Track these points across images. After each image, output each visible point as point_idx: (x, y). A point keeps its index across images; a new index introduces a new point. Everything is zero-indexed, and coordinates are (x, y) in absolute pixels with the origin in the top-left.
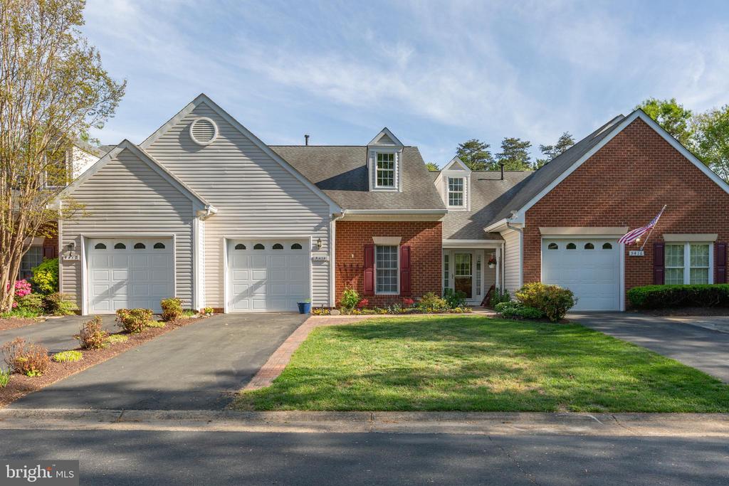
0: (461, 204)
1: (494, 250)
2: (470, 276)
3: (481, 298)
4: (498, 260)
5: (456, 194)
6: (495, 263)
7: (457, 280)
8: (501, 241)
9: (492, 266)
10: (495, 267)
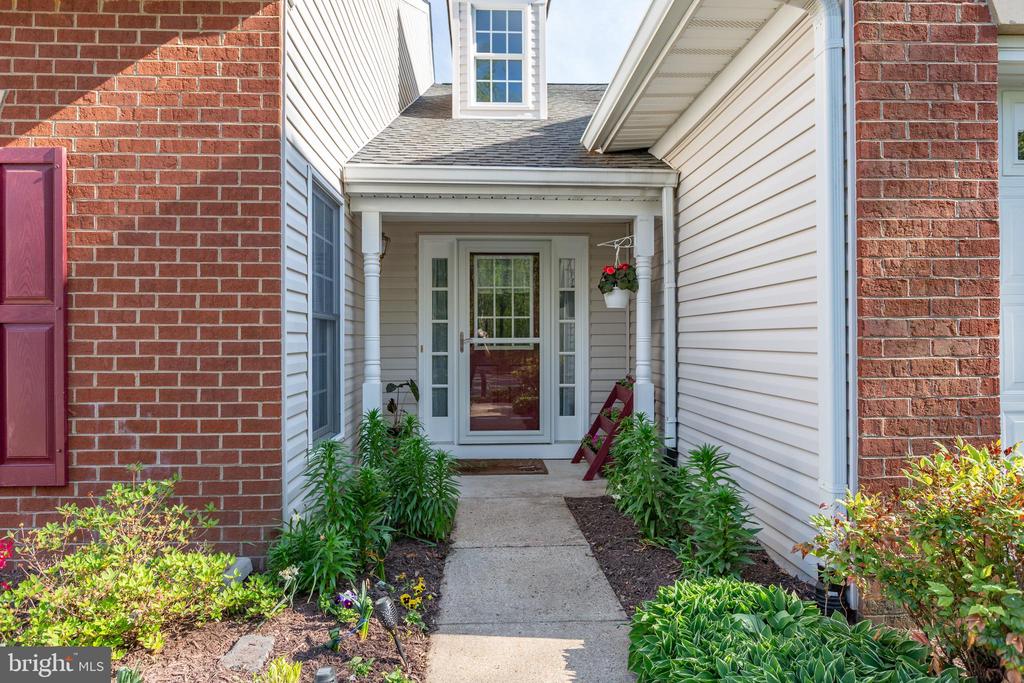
0: (516, 95)
1: (626, 226)
2: (531, 340)
3: (576, 427)
4: (643, 271)
5: (499, 65)
6: (631, 285)
7: (478, 358)
8: (656, 177)
9: (615, 299)
10: (632, 301)
